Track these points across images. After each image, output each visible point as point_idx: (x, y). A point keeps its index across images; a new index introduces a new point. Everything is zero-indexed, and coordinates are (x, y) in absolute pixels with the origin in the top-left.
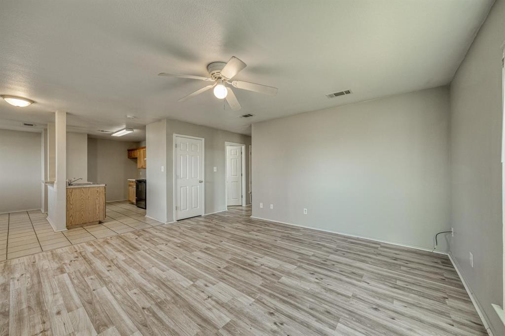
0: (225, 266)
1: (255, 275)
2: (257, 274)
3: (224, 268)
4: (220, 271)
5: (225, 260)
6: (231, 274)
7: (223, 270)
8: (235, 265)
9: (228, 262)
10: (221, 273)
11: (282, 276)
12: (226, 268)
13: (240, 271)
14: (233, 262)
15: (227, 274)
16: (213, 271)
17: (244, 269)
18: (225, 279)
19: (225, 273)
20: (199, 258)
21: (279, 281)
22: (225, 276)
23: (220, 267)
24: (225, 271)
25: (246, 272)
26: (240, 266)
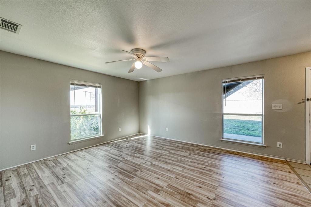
0: (137, 172)
1: (121, 167)
2: (119, 168)
3: (138, 171)
4: (140, 169)
5: (138, 177)
6: (134, 168)
7: (138, 170)
8: (131, 173)
9: (136, 175)
10: (140, 168)
11: (107, 167)
12: (137, 171)
13: (128, 169)
14: (132, 175)
15: (136, 167)
16: (144, 169)
17: (126, 171)
18: (137, 165)
19: (137, 168)
20: (159, 178)
21: (109, 165)
22: (137, 166)
23: (141, 171)
24: (137, 169)
25: (125, 169)
26: (128, 172)
